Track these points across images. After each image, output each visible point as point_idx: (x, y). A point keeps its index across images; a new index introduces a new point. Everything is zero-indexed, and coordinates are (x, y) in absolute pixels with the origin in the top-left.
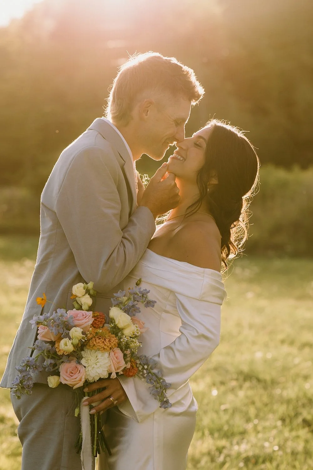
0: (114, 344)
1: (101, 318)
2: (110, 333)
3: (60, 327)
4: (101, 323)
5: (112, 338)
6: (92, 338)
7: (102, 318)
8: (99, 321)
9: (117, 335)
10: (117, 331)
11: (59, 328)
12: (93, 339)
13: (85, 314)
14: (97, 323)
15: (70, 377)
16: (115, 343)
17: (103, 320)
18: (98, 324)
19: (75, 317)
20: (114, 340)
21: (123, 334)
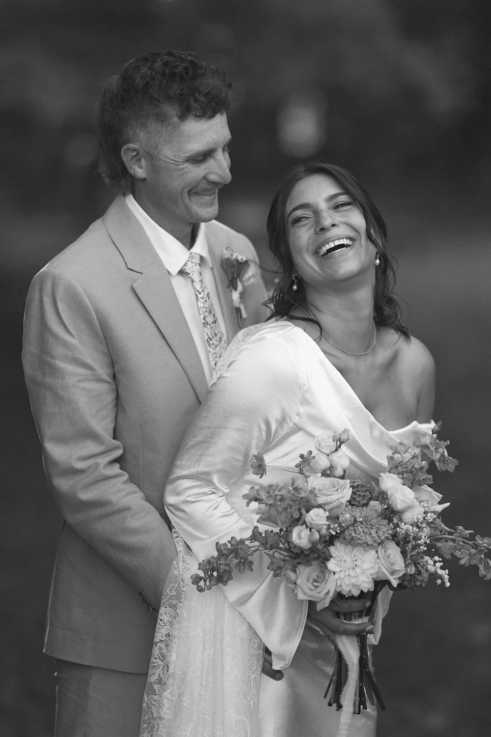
0: (385, 537)
1: (364, 490)
2: (380, 518)
3: (294, 508)
4: (363, 498)
5: (383, 527)
6: (348, 528)
7: (366, 491)
8: (360, 495)
9: (390, 520)
10: (391, 514)
11: (292, 510)
12: (351, 528)
13: (336, 484)
14: (357, 499)
15: (314, 588)
16: (387, 535)
17: (368, 493)
18: (359, 501)
19: (321, 490)
20: (386, 530)
21: (401, 520)
